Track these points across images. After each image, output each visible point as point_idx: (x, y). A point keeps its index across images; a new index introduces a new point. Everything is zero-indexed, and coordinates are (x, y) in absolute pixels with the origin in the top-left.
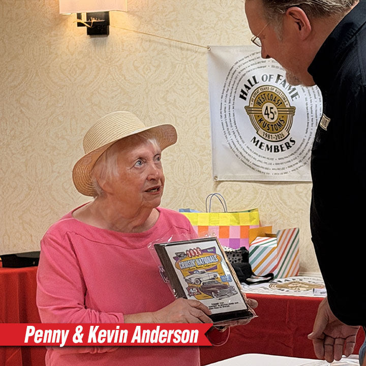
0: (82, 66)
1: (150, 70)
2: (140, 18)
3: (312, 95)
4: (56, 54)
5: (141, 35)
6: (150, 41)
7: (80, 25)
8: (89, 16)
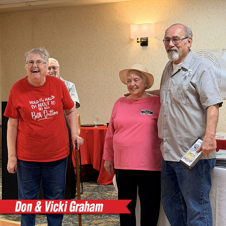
0: (138, 57)
1: (162, 58)
2: (159, 40)
3: (218, 68)
4: (130, 52)
5: (159, 46)
6: (162, 48)
7: (138, 42)
8: (141, 39)
